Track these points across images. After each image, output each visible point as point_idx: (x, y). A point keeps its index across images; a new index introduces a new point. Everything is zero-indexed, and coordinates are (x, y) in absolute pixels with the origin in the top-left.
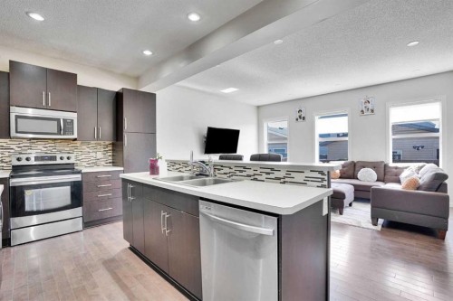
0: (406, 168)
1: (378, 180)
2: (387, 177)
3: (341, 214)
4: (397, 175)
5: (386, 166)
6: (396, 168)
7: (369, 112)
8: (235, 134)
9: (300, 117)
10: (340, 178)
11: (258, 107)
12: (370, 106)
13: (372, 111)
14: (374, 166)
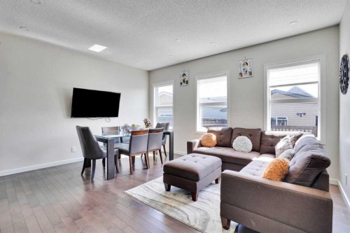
0: (283, 137)
1: (253, 150)
2: (263, 147)
3: (194, 200)
4: (273, 145)
5: (262, 134)
6: (272, 137)
7: (248, 75)
8: (116, 97)
9: (184, 81)
10: (217, 146)
11: (149, 72)
12: (248, 68)
13: (251, 73)
14: (251, 133)
